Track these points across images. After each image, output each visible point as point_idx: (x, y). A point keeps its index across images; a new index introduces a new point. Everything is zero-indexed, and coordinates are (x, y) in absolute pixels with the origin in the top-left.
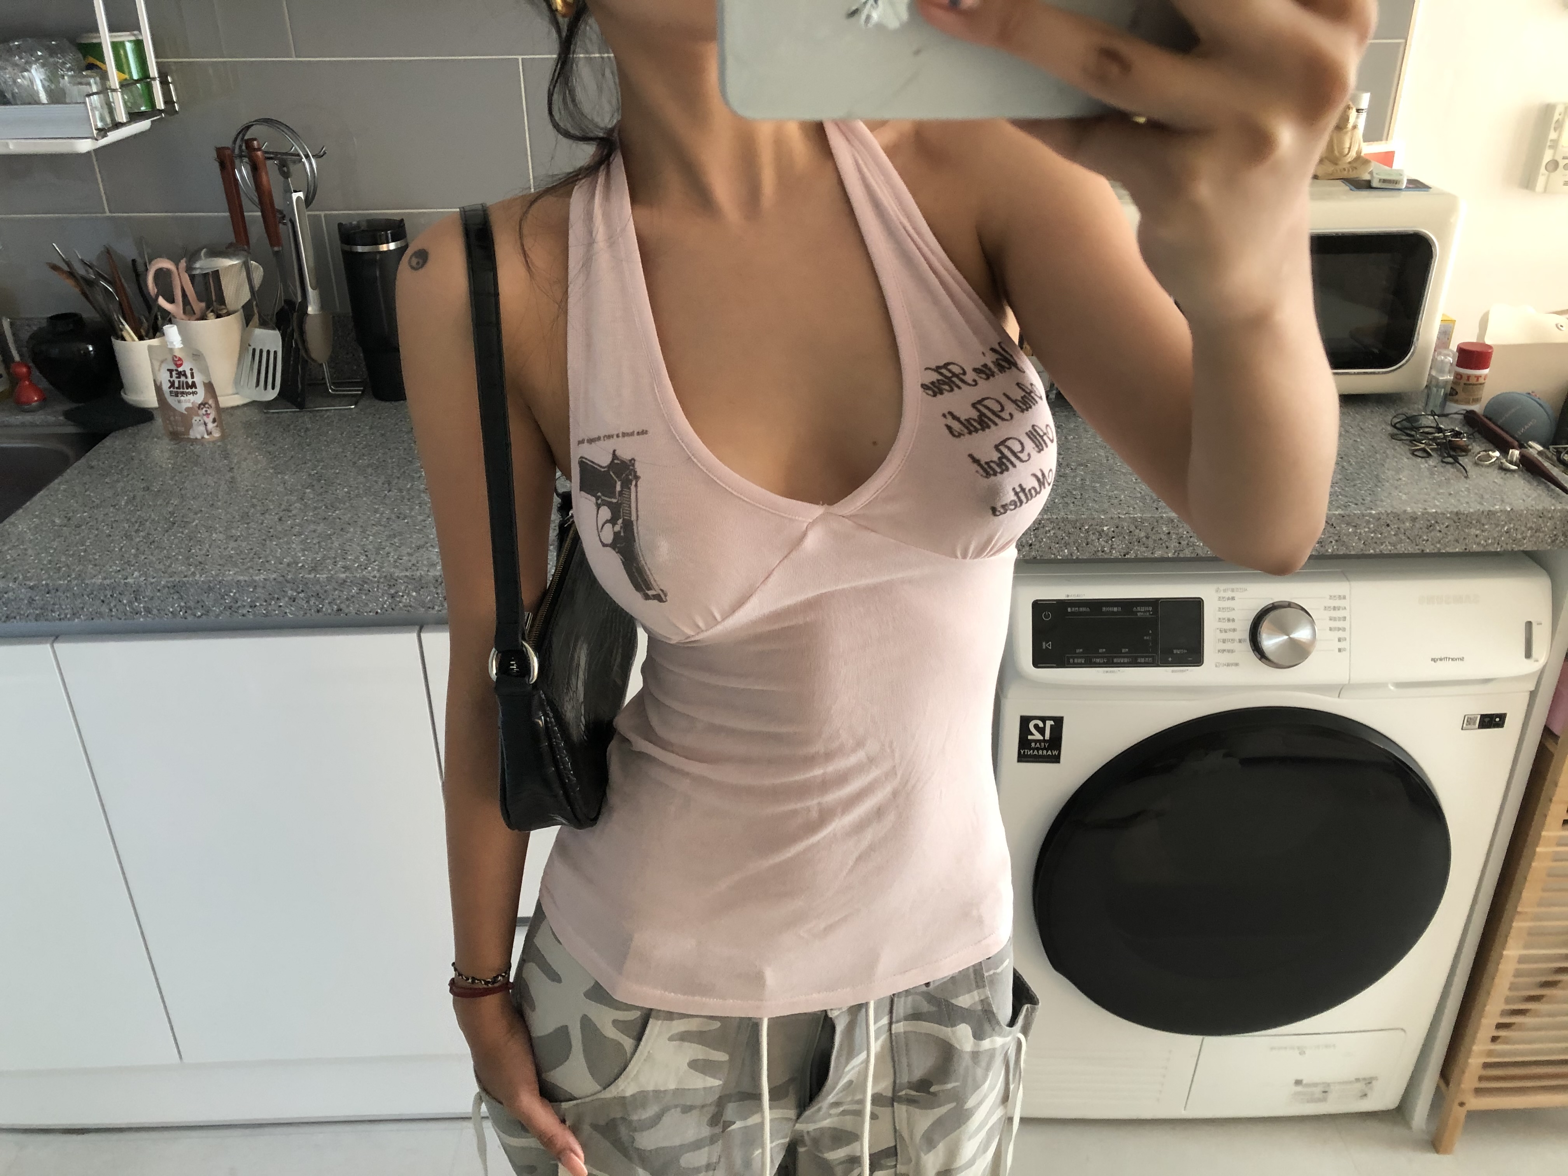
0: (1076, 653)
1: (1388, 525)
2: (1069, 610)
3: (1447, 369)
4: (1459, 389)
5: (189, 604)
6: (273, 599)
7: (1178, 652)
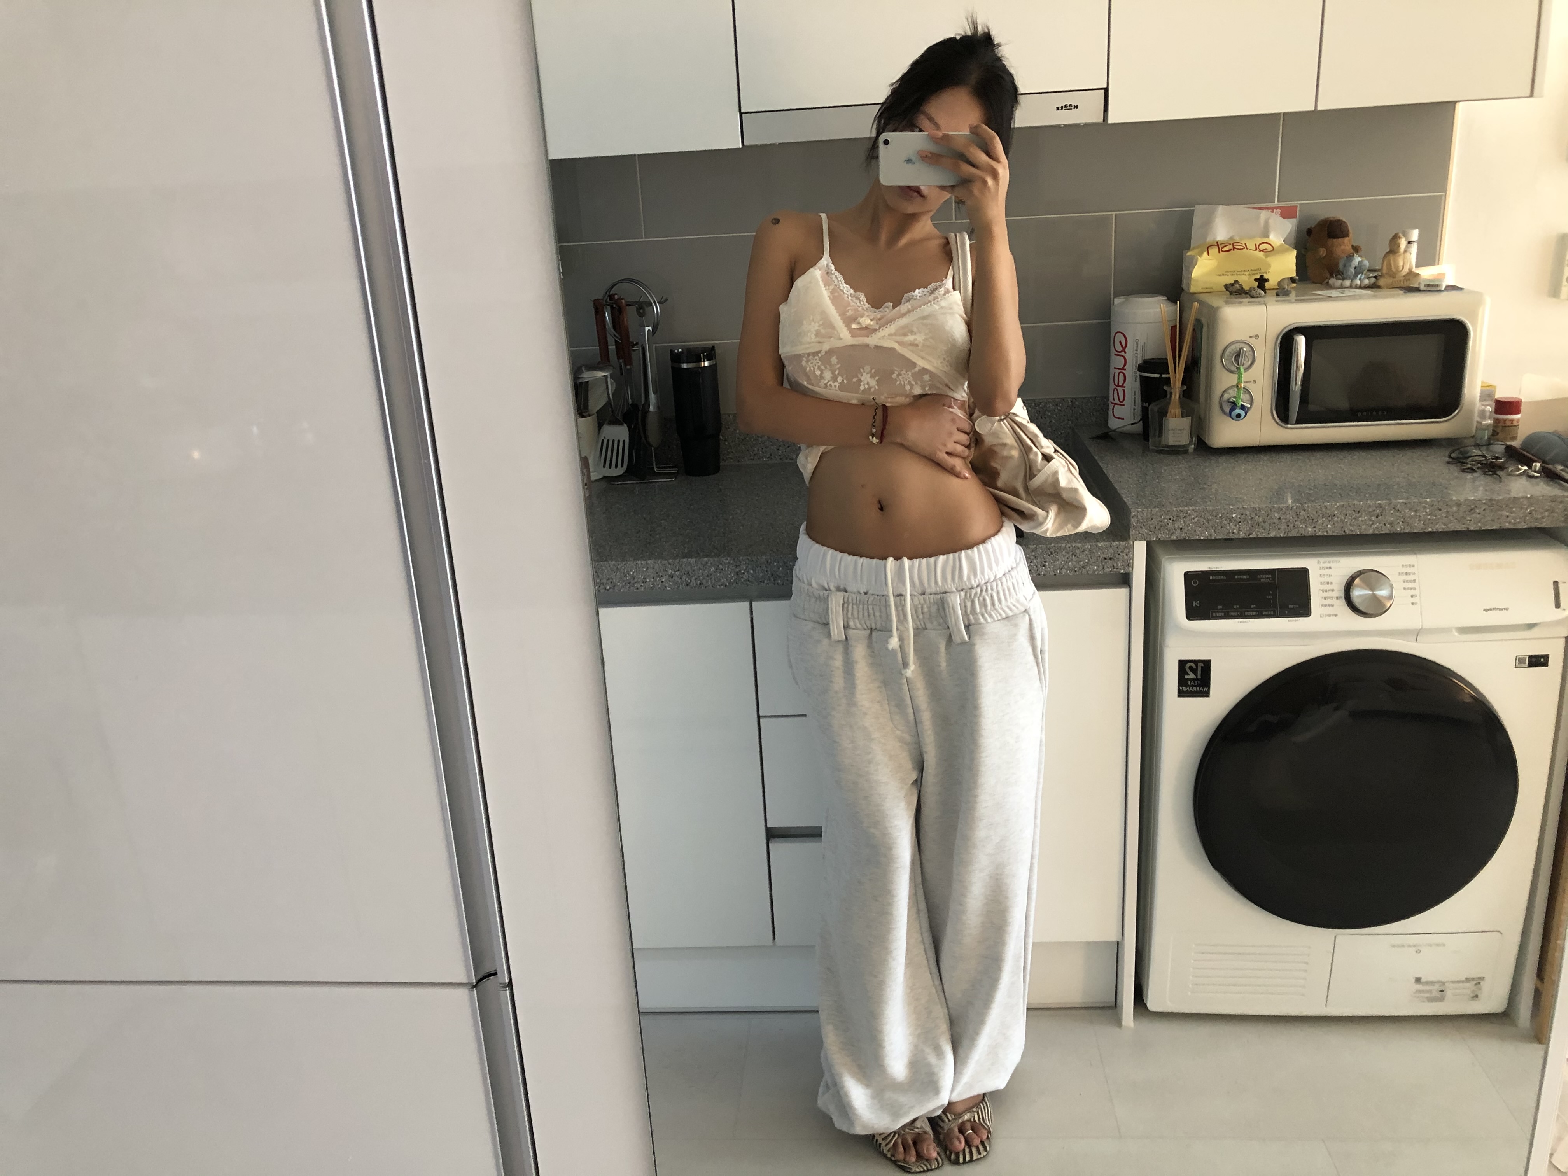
0: (1217, 609)
1: (1440, 510)
2: (1211, 578)
3: (1488, 414)
4: (1498, 430)
5: (602, 581)
6: (657, 577)
7: (1292, 607)
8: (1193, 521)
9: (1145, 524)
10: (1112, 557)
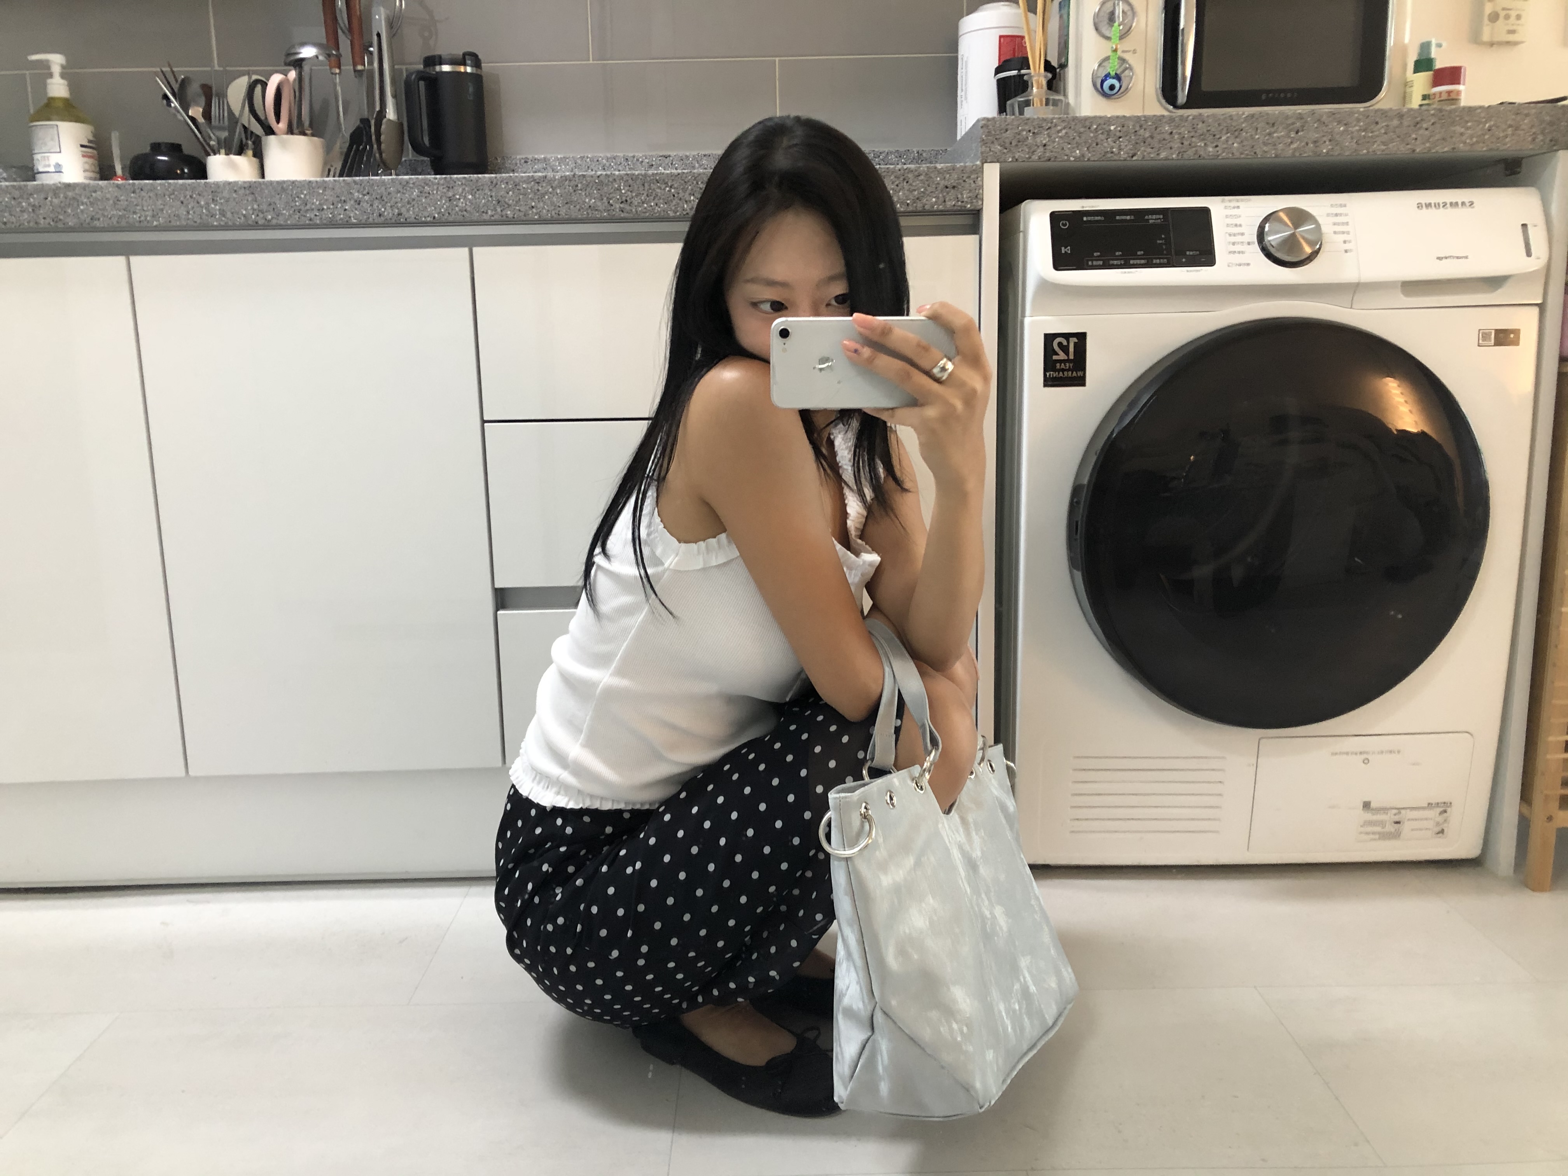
1: (1377, 123)
2: (1085, 219)
7: (1191, 253)
8: (1060, 134)
9: (997, 137)
10: (955, 184)
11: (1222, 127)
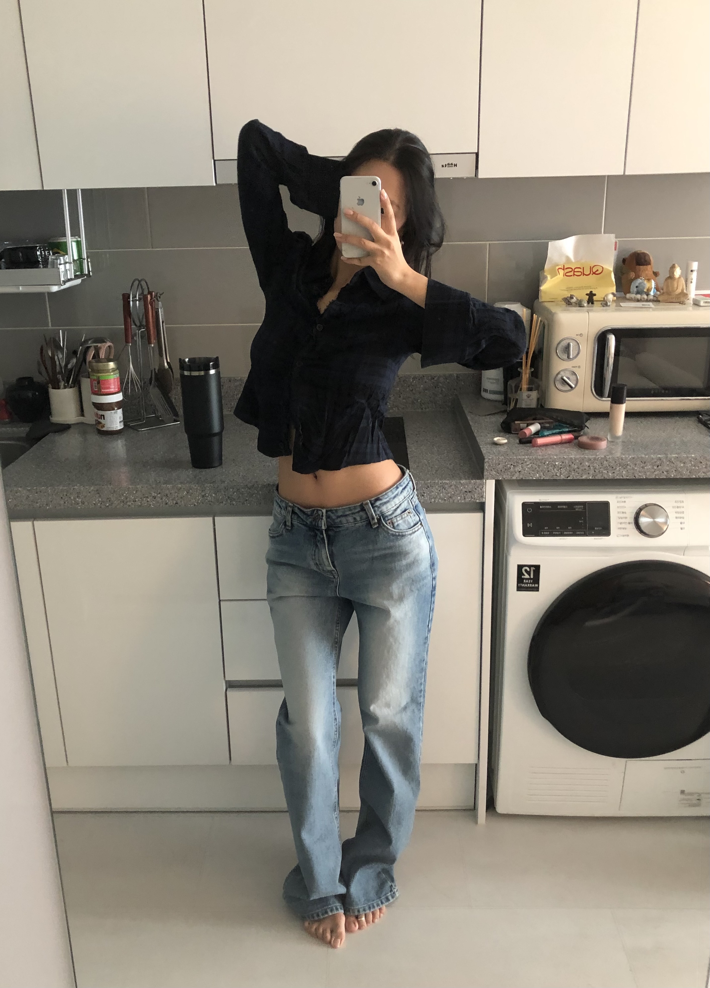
0: (545, 529)
2: (541, 507)
6: (145, 498)
7: (597, 528)
8: (528, 466)
9: (494, 468)
10: (471, 491)
11: (616, 463)
